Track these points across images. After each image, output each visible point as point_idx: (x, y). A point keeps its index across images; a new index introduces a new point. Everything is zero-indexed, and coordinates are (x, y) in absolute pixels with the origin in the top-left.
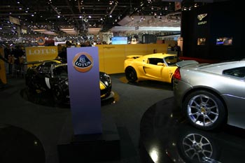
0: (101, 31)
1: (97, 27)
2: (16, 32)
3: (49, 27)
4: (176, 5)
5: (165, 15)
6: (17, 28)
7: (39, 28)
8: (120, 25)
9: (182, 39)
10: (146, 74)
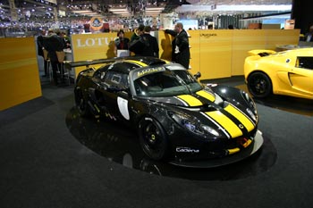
0: (163, 12)
1: (158, 6)
2: (52, 15)
3: (95, 7)
6: (53, 10)
7: (81, 9)
8: (189, 4)
9: (293, 21)
10: (293, 87)
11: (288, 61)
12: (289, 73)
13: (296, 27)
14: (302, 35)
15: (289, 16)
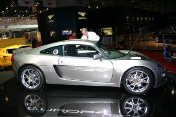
4: (33, 9)
5: (27, 16)
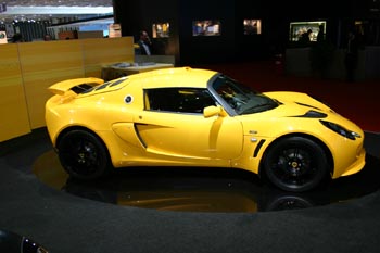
9: (119, 27)
10: (149, 150)
11: (129, 100)
12: (135, 124)
13: (125, 33)
14: (137, 46)
15: (112, 21)
